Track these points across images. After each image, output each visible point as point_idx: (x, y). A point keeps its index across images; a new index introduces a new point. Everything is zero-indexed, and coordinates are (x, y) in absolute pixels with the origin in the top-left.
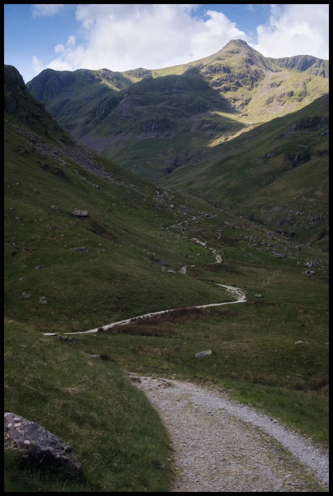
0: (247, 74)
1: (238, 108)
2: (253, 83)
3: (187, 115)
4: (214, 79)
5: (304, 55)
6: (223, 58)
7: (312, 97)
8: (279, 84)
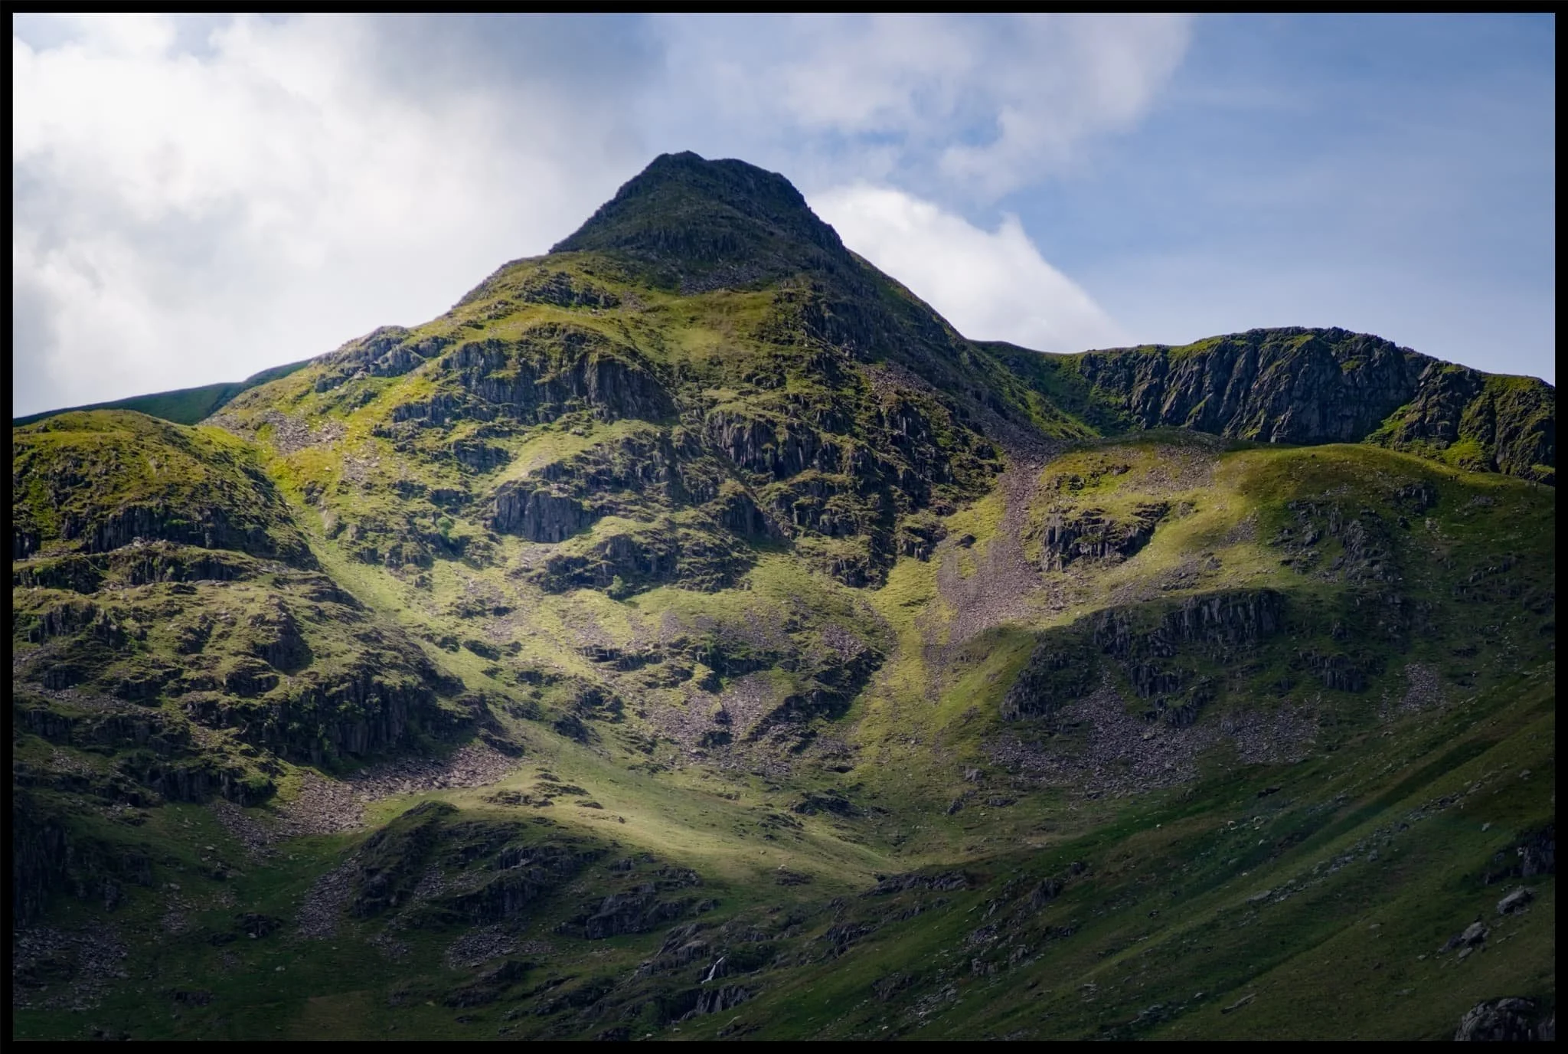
0: (826, 437)
1: (754, 737)
2: (886, 518)
3: (255, 775)
4: (517, 472)
5: (1308, 325)
6: (597, 283)
7: (1472, 652)
8: (1133, 532)
